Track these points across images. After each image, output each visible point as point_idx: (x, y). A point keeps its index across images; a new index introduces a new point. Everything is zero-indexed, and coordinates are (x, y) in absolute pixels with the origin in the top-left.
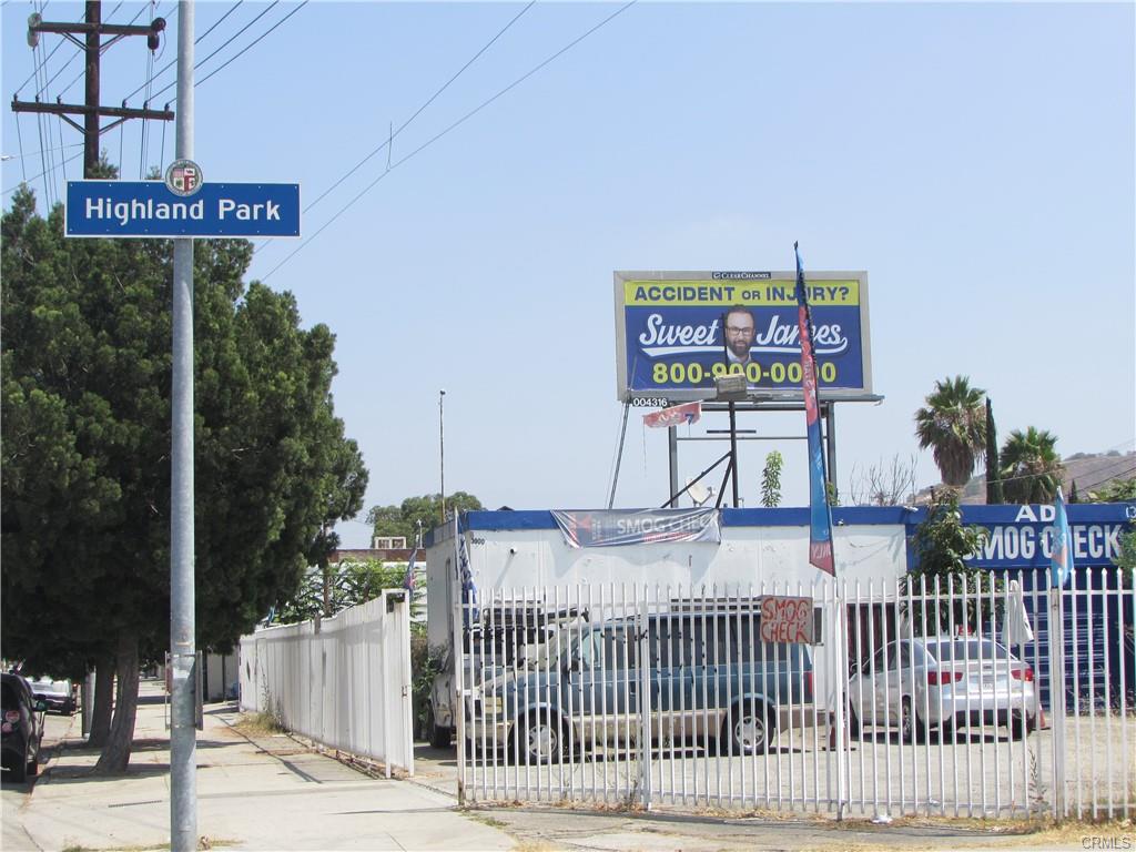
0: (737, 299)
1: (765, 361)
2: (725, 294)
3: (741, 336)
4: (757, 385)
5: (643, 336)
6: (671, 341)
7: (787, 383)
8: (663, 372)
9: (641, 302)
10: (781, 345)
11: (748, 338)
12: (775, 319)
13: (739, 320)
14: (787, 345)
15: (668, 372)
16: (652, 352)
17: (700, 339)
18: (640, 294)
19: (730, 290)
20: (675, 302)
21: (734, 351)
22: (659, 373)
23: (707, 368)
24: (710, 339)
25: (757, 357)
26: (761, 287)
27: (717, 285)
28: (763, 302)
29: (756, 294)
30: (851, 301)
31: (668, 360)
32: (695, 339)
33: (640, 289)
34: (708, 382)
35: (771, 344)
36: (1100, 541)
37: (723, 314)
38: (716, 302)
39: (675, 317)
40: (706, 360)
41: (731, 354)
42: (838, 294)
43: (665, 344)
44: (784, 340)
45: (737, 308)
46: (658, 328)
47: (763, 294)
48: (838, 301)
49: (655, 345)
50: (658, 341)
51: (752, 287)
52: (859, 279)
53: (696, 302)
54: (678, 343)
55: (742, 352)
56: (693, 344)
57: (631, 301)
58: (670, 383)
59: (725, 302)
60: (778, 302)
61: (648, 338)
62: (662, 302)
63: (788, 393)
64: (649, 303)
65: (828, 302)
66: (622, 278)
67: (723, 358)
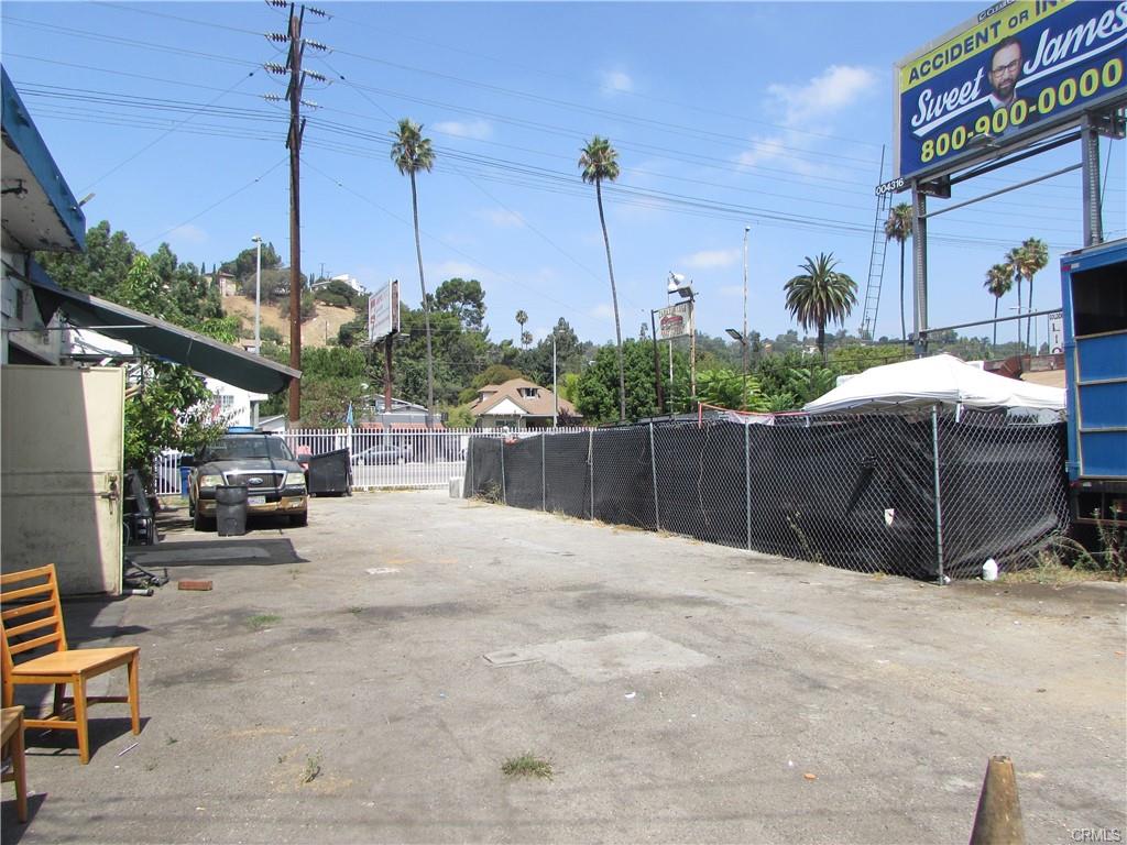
1: (1032, 93)
2: (991, 33)
3: (1006, 75)
4: (1021, 126)
5: (915, 119)
6: (938, 112)
7: (1058, 108)
8: (930, 149)
9: (914, 84)
10: (1052, 65)
11: (1014, 73)
12: (1045, 35)
13: (1005, 57)
14: (1059, 61)
15: (935, 147)
16: (920, 133)
17: (964, 98)
18: (913, 75)
19: (996, 25)
20: (945, 68)
21: (999, 95)
22: (927, 151)
24: (974, 93)
25: (1023, 92)
27: (983, 27)
28: (1031, 21)
29: (1024, 15)
31: (933, 135)
32: (961, 99)
33: (914, 70)
34: (971, 143)
35: (1039, 68)
38: (983, 47)
39: (942, 85)
43: (933, 119)
44: (1055, 56)
45: (1002, 44)
46: (927, 104)
47: (1032, 11)
49: (924, 123)
50: (927, 118)
53: (964, 57)
54: (945, 112)
55: (1007, 92)
56: (959, 106)
57: (906, 87)
58: (934, 160)
60: (1049, 12)
61: (918, 119)
62: (932, 74)
64: (921, 80)
67: (987, 109)
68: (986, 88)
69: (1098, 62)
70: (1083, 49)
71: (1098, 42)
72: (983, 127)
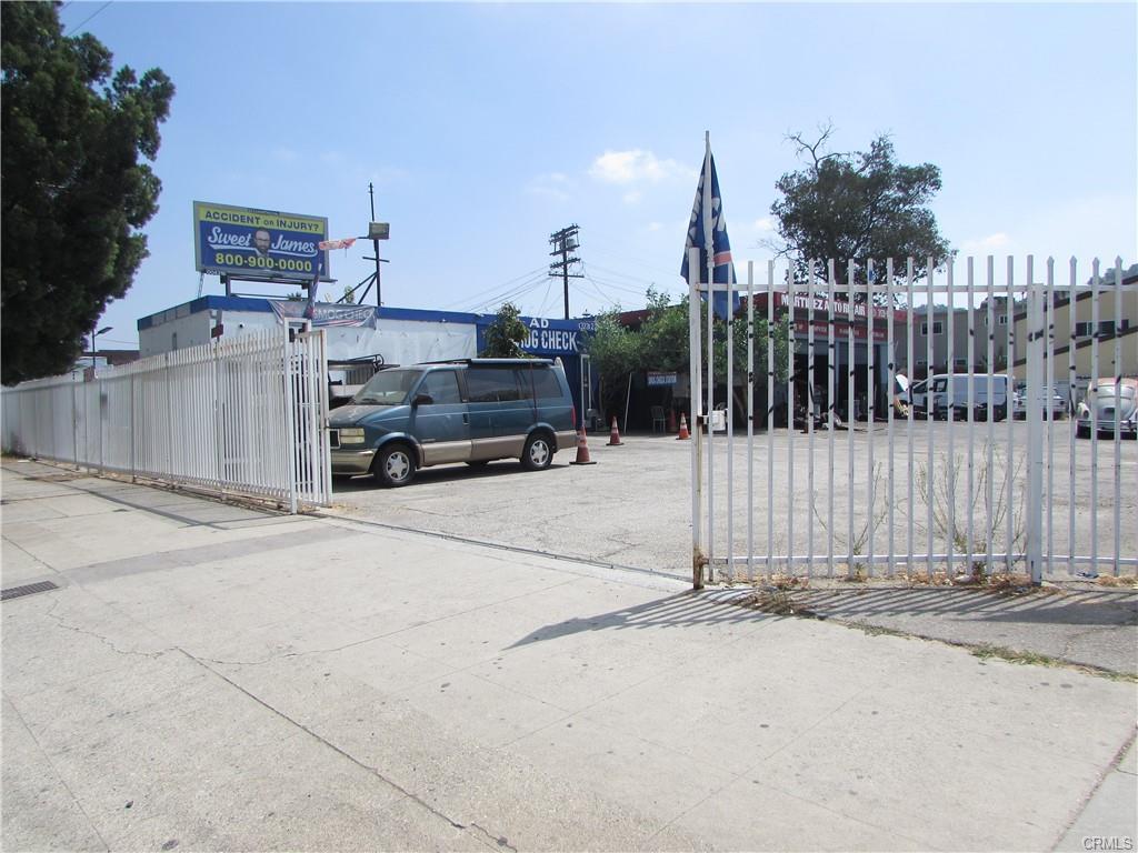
0: (261, 224)
1: (276, 257)
2: (255, 221)
3: (263, 243)
4: (272, 269)
5: (210, 238)
6: (226, 242)
7: (287, 270)
8: (222, 258)
9: (208, 219)
10: (284, 250)
11: (267, 245)
12: (281, 237)
13: (263, 235)
14: (287, 251)
15: (224, 258)
16: (215, 247)
17: (242, 243)
18: (208, 215)
19: (258, 219)
20: (228, 222)
21: (260, 251)
22: (219, 258)
23: (245, 258)
24: (247, 243)
25: (271, 255)
26: (274, 219)
27: (251, 215)
28: (275, 227)
29: (271, 222)
30: (319, 231)
31: (225, 252)
32: (239, 242)
33: (208, 212)
34: (246, 266)
35: (279, 249)
36: (567, 341)
37: (254, 231)
38: (250, 224)
39: (228, 229)
40: (245, 254)
41: (258, 252)
42: (313, 228)
43: (222, 244)
44: (286, 248)
45: (261, 229)
46: (218, 235)
47: (275, 223)
48: (313, 231)
49: (217, 243)
50: (218, 241)
51: (269, 218)
52: (324, 221)
53: (239, 223)
54: (229, 244)
55: (264, 251)
56: (238, 245)
57: (203, 218)
58: (225, 264)
59: (255, 225)
60: (283, 228)
61: (213, 239)
62: (221, 221)
63: (289, 275)
64: (213, 220)
65: (308, 231)
66: (197, 205)
67: (254, 253)
68: (252, 243)
69: (304, 260)
70: (297, 251)
71: (302, 252)
72: (252, 261)
